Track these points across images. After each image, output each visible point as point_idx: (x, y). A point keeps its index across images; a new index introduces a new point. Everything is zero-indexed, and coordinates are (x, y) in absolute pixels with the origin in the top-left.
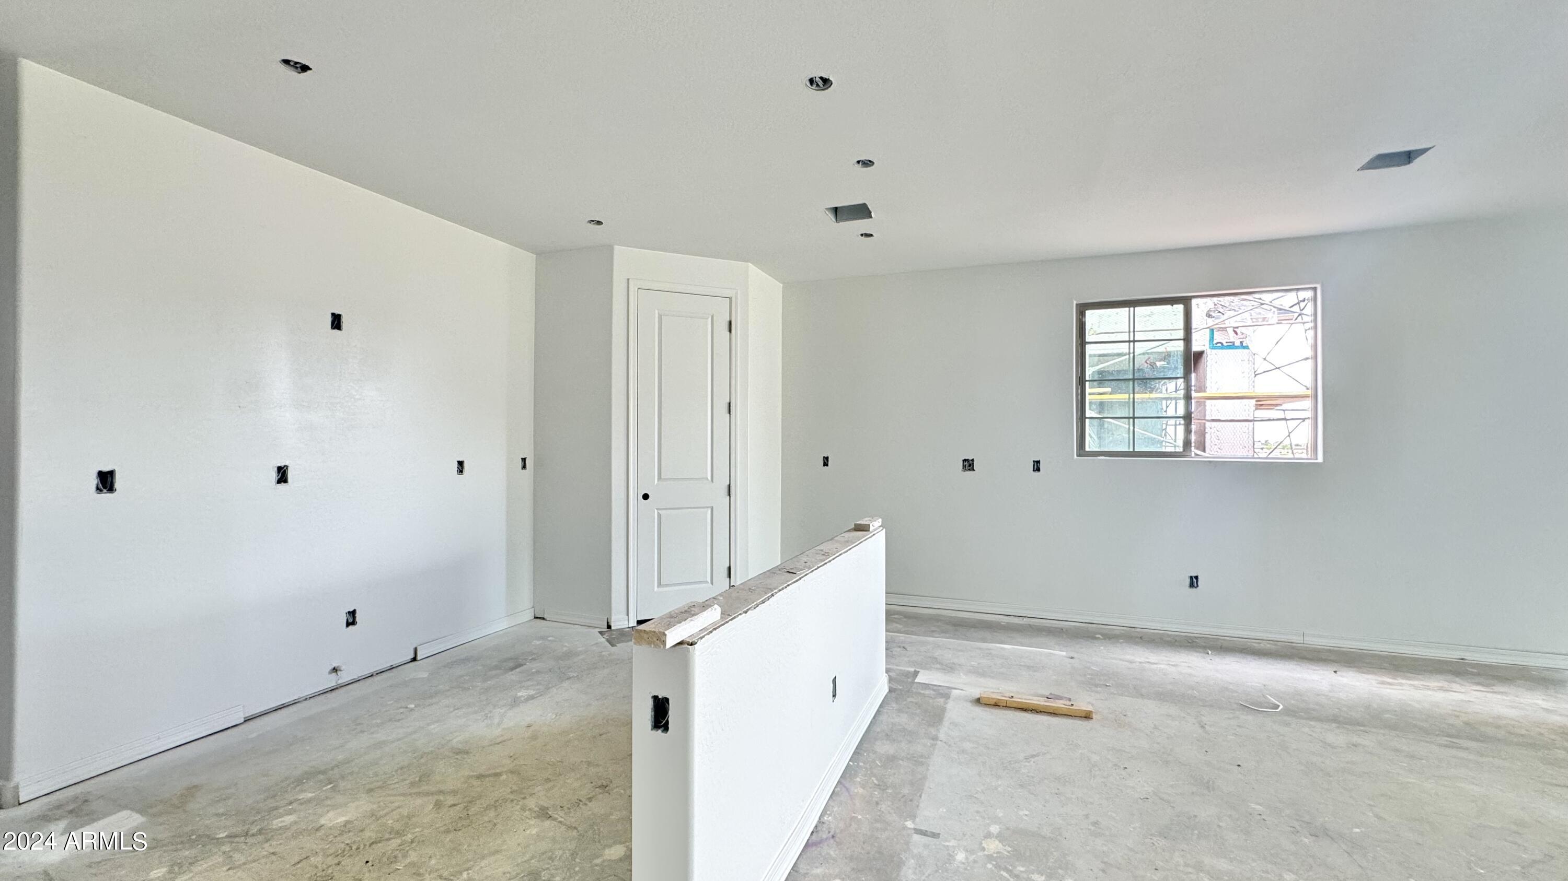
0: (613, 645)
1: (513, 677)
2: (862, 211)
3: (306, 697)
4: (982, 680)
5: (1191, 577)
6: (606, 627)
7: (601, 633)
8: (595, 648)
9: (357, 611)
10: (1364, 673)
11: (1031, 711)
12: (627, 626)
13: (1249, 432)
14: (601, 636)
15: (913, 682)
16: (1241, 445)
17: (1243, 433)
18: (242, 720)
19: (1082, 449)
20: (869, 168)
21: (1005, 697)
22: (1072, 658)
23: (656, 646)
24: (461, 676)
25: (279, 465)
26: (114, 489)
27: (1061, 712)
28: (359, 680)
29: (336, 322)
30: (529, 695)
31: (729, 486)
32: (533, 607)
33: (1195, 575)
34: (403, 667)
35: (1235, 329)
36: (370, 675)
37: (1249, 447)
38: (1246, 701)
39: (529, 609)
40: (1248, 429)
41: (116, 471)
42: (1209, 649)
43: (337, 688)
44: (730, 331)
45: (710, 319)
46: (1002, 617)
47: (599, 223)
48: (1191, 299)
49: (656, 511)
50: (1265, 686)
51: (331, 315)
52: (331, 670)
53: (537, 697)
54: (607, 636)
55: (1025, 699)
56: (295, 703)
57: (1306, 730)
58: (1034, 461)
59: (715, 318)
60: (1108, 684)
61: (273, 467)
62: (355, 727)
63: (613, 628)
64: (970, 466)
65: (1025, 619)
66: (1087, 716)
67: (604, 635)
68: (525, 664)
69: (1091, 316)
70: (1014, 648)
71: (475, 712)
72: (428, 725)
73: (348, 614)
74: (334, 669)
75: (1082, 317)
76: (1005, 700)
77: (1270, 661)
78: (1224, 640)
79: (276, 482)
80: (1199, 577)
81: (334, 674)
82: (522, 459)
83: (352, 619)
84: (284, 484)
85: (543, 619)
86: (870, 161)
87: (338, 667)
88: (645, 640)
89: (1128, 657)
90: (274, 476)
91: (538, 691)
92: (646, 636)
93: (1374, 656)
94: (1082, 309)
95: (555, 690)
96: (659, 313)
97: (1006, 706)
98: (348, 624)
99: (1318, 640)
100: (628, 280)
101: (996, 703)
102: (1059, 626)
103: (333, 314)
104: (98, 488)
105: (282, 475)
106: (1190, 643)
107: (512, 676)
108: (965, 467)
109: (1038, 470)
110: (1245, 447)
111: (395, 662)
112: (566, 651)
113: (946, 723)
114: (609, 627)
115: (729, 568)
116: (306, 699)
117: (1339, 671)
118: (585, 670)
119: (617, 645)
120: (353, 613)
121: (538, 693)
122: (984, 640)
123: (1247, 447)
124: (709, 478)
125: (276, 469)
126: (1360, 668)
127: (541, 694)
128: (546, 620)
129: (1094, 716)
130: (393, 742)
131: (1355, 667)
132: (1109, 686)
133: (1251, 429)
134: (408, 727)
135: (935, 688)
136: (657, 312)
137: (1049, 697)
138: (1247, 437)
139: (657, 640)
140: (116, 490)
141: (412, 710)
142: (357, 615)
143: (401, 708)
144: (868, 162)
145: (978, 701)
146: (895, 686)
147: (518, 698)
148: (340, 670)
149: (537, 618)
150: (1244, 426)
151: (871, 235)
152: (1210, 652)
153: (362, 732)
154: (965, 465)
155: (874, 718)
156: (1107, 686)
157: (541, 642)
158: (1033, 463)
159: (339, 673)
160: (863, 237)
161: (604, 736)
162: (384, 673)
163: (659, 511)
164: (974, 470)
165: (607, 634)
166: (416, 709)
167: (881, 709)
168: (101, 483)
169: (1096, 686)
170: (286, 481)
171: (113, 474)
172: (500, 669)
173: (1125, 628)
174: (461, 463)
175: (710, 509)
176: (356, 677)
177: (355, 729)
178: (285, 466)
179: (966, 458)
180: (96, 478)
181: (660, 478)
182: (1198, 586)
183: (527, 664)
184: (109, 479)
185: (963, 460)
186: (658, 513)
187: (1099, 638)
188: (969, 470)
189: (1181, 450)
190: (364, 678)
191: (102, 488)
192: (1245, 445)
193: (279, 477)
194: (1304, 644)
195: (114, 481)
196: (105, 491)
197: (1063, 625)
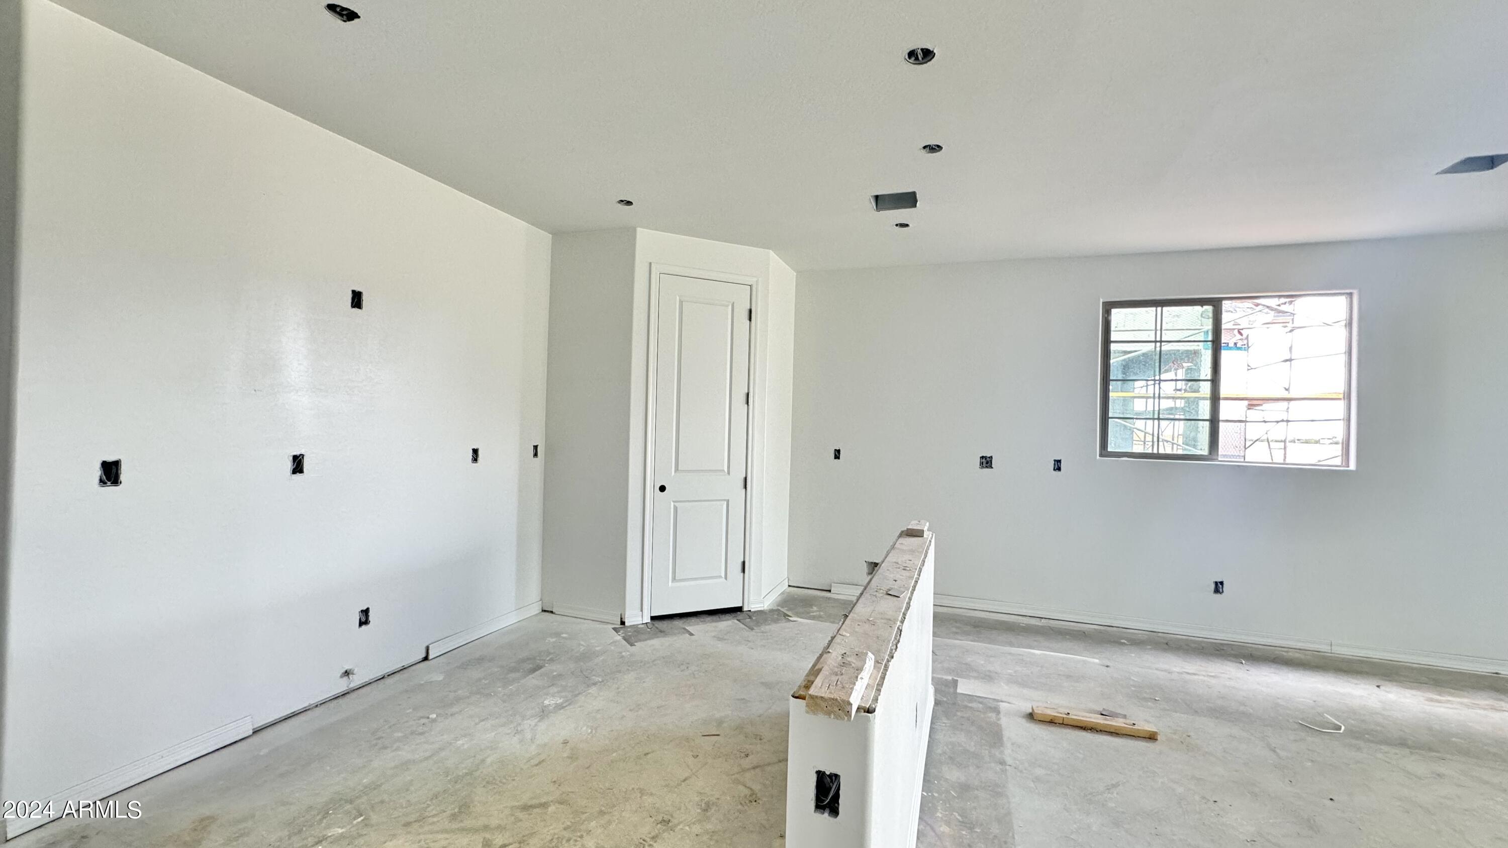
0: (632, 645)
1: (535, 682)
2: (909, 200)
3: (316, 704)
4: (1025, 691)
5: (1216, 583)
6: (619, 623)
7: (615, 629)
8: (612, 648)
9: (370, 609)
10: (1407, 688)
11: (1091, 730)
12: (641, 622)
13: (1240, 433)
14: (616, 634)
15: (955, 693)
16: (1232, 445)
17: (1234, 434)
18: (251, 732)
19: (1104, 450)
20: (934, 154)
21: (1061, 713)
22: (1107, 666)
23: (837, 717)
24: (480, 680)
25: (295, 453)
26: (119, 481)
27: (1124, 732)
28: (370, 683)
29: (357, 300)
30: (556, 704)
31: (746, 479)
32: (541, 600)
33: (1221, 580)
34: (414, 667)
35: (1240, 331)
36: (382, 677)
37: (1240, 447)
38: (1302, 719)
39: (537, 602)
40: (1240, 429)
41: (122, 462)
42: (1242, 658)
43: (348, 693)
44: (750, 319)
45: (730, 307)
46: (1020, 618)
47: (629, 203)
48: (1222, 301)
49: (672, 504)
50: (1315, 701)
51: (351, 292)
52: (343, 673)
53: (566, 706)
54: (622, 634)
55: (1083, 717)
56: (305, 710)
57: (1380, 756)
58: (1055, 461)
59: (735, 305)
60: (1157, 699)
61: (288, 456)
62: (375, 742)
63: (626, 624)
64: (987, 463)
65: (1043, 620)
66: (1152, 737)
67: (619, 632)
68: (545, 666)
69: (1117, 315)
70: (1045, 654)
71: (503, 725)
72: (456, 739)
73: (360, 613)
74: (346, 672)
75: (1108, 316)
76: (1061, 717)
77: (1308, 673)
78: (1251, 647)
79: (291, 472)
80: (1224, 583)
81: (345, 678)
82: (534, 446)
83: (365, 618)
84: (300, 474)
85: (552, 612)
86: (938, 146)
87: (350, 670)
88: (822, 709)
89: (1166, 667)
90: (289, 465)
91: (566, 699)
92: (824, 704)
93: (1407, 668)
94: (1109, 307)
95: (583, 698)
96: (680, 300)
97: (1063, 724)
98: (361, 624)
99: (1345, 650)
100: (650, 264)
101: (1051, 720)
102: (1082, 629)
103: (354, 292)
104: (101, 481)
105: (298, 465)
106: (1218, 650)
107: (532, 681)
108: (982, 464)
109: (1059, 469)
110: (1237, 447)
111: (406, 663)
112: (583, 650)
113: (1008, 744)
114: (623, 623)
115: (744, 563)
116: (317, 706)
117: (1382, 685)
118: (608, 673)
119: (636, 644)
120: (366, 612)
121: (567, 701)
122: (1011, 645)
123: (1238, 447)
124: (726, 470)
125: (291, 458)
126: (1400, 682)
127: (569, 702)
128: (555, 614)
129: (1159, 737)
130: (421, 761)
131: (1396, 681)
132: (1158, 700)
133: (1243, 429)
134: (433, 743)
135: (981, 700)
136: (678, 298)
137: (1104, 713)
138: (1239, 437)
139: (839, 710)
140: (121, 482)
141: (434, 721)
142: (371, 614)
143: (422, 717)
144: (936, 148)
145: (1031, 716)
146: (939, 697)
147: (545, 707)
148: (353, 674)
149: (545, 611)
150: (1236, 426)
151: (907, 225)
152: (1244, 662)
153: (385, 748)
154: (983, 462)
155: (930, 736)
156: (1156, 700)
157: (554, 640)
158: (1053, 462)
159: (351, 676)
160: (897, 227)
161: (649, 755)
162: (395, 674)
163: (676, 504)
164: (992, 468)
165: (622, 631)
166: (439, 719)
167: (934, 726)
168: (105, 475)
169: (1145, 699)
170: (301, 471)
171: (118, 465)
172: (518, 671)
173: (1147, 632)
174: (475, 452)
175: (726, 503)
176: (367, 680)
177: (376, 745)
178: (300, 455)
179: (984, 455)
180: (99, 470)
181: (677, 470)
182: (1223, 592)
183: (546, 665)
184: (114, 471)
185: (981, 457)
186: (674, 506)
187: (1124, 643)
188: (987, 467)
189: (1205, 452)
190: (375, 681)
191: (106, 481)
192: (1237, 445)
193: (295, 466)
194: (1331, 653)
195: (119, 472)
196: (109, 483)
197: (1080, 627)
